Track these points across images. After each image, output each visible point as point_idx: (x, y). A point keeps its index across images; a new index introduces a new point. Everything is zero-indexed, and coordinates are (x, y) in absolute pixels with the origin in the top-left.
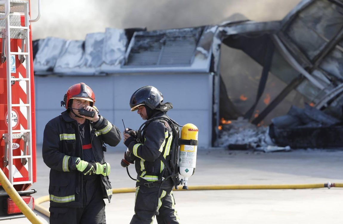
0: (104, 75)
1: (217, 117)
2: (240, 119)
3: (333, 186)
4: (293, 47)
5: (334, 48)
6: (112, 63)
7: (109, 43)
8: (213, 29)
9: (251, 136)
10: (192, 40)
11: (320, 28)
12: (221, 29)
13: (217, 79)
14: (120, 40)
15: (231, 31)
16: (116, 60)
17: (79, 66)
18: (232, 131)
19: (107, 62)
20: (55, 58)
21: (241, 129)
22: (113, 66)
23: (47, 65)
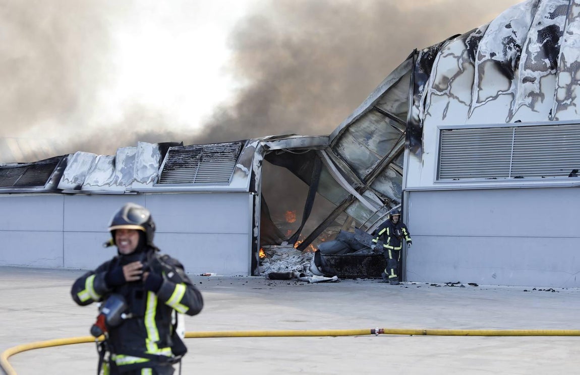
0: (136, 193)
1: (258, 242)
2: (284, 244)
3: (381, 332)
4: (342, 165)
5: (387, 167)
6: (144, 181)
7: (141, 158)
8: (254, 144)
9: (295, 264)
10: (232, 155)
11: (372, 144)
12: (263, 144)
13: (258, 199)
14: (153, 156)
15: (274, 146)
16: (148, 178)
17: (108, 184)
18: (275, 257)
19: (139, 180)
20: (84, 175)
21: (284, 256)
22: (145, 184)
23: (74, 182)
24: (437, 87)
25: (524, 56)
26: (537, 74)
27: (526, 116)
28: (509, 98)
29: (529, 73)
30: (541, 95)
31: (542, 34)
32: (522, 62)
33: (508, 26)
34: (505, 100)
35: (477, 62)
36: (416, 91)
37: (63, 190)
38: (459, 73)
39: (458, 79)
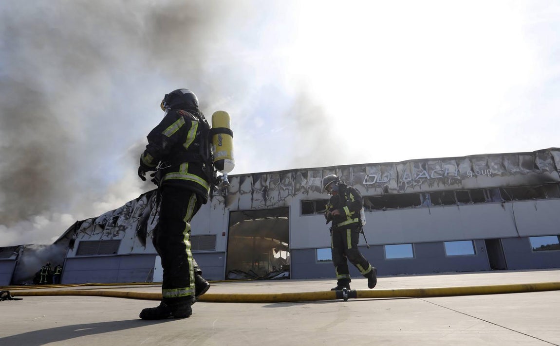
24: (82, 231)
25: (108, 223)
26: (110, 228)
27: (105, 238)
28: (102, 234)
29: (108, 227)
30: (111, 233)
31: (114, 218)
32: (107, 225)
33: (105, 216)
34: (100, 234)
35: (95, 224)
36: (75, 231)
38: (89, 227)
39: (88, 229)
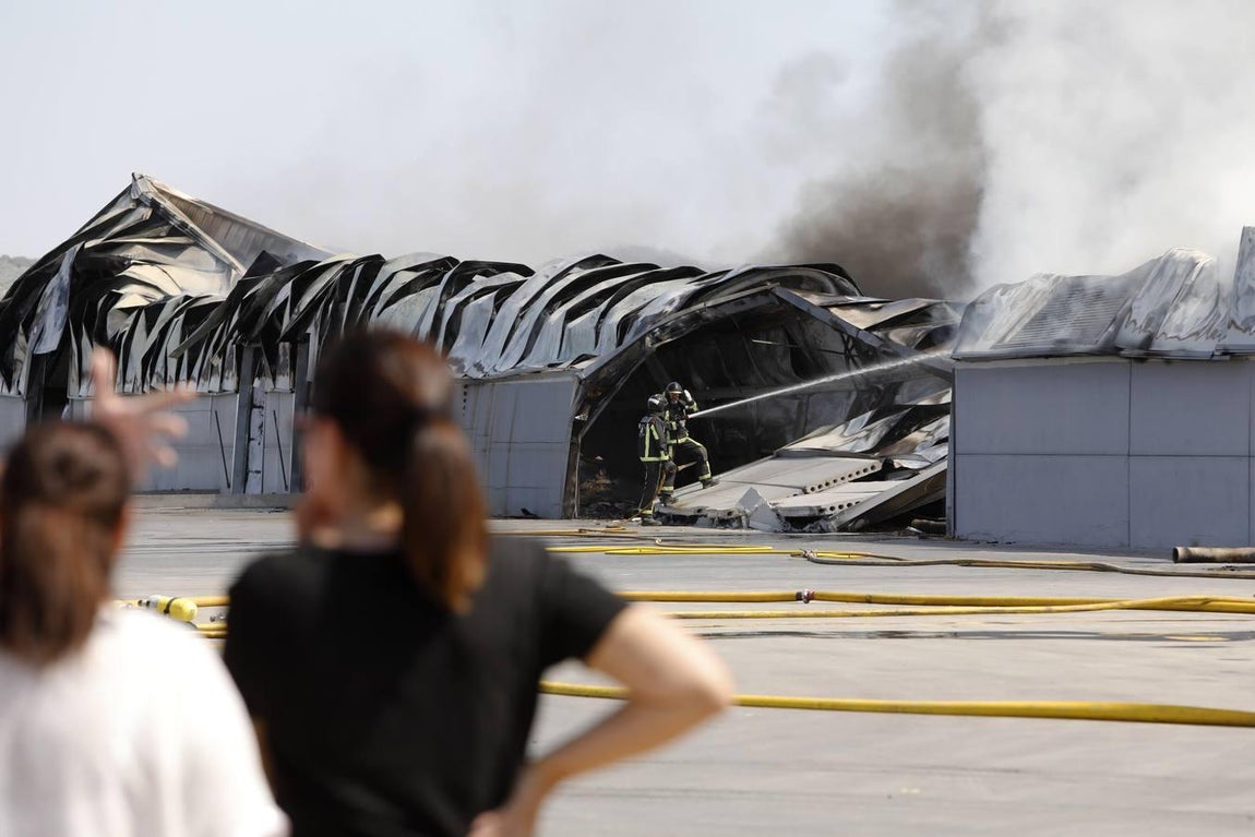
6: (1247, 326)
17: (1197, 333)
19: (1239, 323)
20: (1163, 311)
22: (1248, 333)
23: (1145, 330)
37: (1122, 349)
